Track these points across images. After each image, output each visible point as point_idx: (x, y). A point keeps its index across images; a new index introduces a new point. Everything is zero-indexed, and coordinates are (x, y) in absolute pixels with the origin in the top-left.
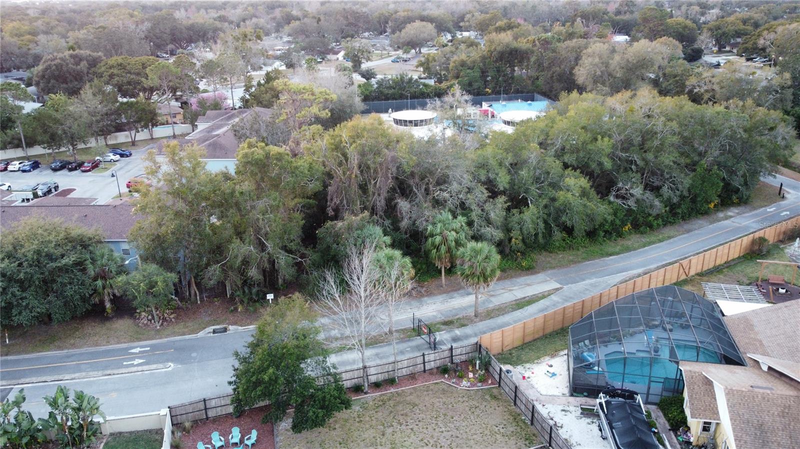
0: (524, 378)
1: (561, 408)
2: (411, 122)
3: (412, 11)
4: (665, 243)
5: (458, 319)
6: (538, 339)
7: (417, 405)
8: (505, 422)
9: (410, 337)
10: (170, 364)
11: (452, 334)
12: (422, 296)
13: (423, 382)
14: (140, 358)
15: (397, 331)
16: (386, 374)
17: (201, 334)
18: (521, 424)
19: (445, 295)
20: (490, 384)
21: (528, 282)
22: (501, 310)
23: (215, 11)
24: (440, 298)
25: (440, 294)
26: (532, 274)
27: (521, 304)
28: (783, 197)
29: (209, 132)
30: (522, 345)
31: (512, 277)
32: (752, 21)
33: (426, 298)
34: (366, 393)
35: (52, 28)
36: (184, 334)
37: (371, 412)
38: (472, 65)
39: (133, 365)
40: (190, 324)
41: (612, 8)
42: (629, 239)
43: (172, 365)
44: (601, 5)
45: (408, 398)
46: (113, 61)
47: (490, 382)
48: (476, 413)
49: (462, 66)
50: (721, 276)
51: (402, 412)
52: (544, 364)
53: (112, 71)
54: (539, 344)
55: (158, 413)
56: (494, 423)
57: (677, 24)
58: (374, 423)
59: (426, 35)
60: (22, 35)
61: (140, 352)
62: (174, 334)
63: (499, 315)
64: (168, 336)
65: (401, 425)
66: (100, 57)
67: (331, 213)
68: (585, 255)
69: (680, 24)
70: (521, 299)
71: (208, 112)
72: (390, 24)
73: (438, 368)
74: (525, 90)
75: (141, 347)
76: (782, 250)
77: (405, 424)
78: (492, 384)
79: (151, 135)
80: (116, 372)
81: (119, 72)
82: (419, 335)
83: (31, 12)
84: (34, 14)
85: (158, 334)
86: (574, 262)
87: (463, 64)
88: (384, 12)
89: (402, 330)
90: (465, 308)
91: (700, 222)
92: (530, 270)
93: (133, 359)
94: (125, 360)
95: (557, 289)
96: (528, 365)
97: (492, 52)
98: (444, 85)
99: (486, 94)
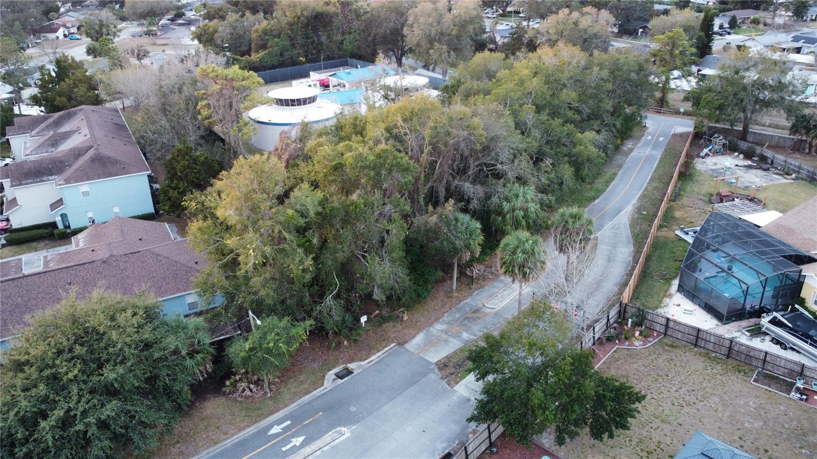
4: (616, 180)
10: (340, 428)
12: (497, 276)
13: (604, 354)
14: (293, 437)
17: (329, 384)
18: (719, 360)
27: (584, 260)
28: (645, 126)
36: (308, 392)
39: (298, 447)
40: (302, 378)
43: (344, 429)
47: (655, 335)
50: (686, 198)
52: (672, 305)
61: (285, 429)
62: (296, 396)
63: (582, 274)
64: (291, 400)
75: (278, 423)
76: (695, 168)
78: (658, 336)
85: (278, 402)
93: (288, 440)
94: (279, 445)
97: (299, 18)
98: (255, 57)
99: (300, 63)
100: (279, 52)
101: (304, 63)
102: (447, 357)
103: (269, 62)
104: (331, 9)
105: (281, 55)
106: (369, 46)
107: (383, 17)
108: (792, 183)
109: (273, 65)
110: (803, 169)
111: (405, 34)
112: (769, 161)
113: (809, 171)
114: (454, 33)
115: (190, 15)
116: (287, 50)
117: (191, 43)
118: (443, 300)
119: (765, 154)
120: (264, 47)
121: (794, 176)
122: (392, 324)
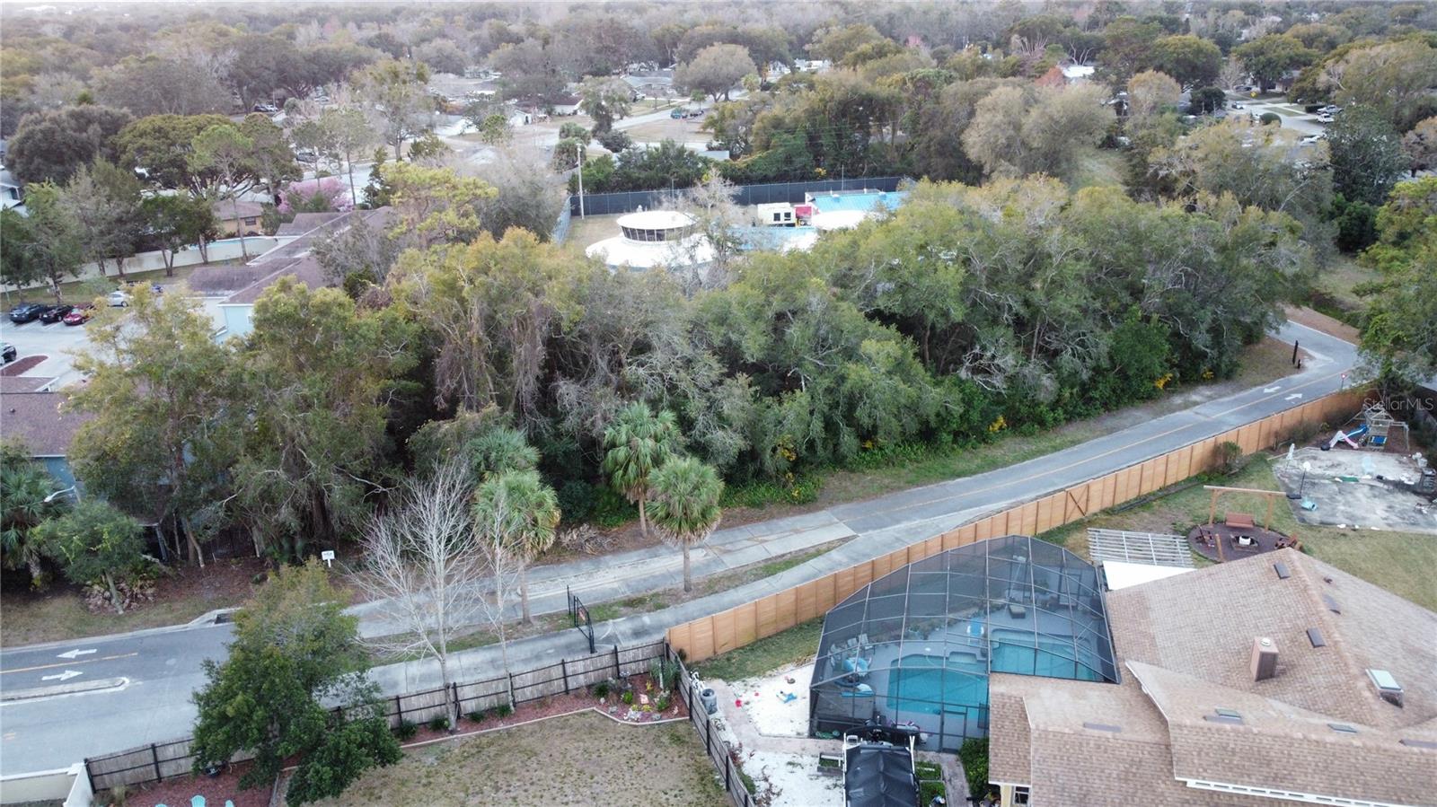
0: (738, 703)
1: (788, 758)
2: (651, 232)
3: (722, 24)
4: (1061, 453)
5: (653, 595)
6: (786, 631)
7: (536, 754)
8: (682, 786)
9: (559, 628)
10: (124, 679)
11: (636, 624)
12: (603, 553)
13: (559, 712)
14: (73, 668)
15: (540, 618)
16: (494, 698)
17: (195, 624)
18: (710, 789)
19: (643, 551)
20: (676, 716)
21: (798, 526)
22: (735, 579)
23: (375, 25)
24: (634, 556)
25: (637, 548)
26: (809, 511)
27: (772, 567)
28: (1299, 366)
29: (289, 253)
30: (754, 643)
31: (772, 517)
32: (1325, 39)
33: (608, 557)
34: (452, 733)
35: (71, 60)
36: (164, 624)
37: (452, 768)
38: (792, 125)
39: (58, 682)
40: (178, 605)
41: (1083, 15)
42: (1000, 446)
43: (127, 680)
44: (1062, 9)
45: (524, 742)
46: (145, 124)
47: (676, 711)
48: (636, 769)
49: (775, 127)
50: (1146, 514)
51: (506, 768)
52: (782, 678)
53: (143, 141)
54: (783, 641)
55: (64, 770)
56: (663, 787)
57: (1185, 46)
58: (449, 788)
59: (731, 69)
60: (15, 74)
61: (78, 658)
62: (147, 624)
63: (729, 587)
64: (134, 627)
65: (497, 789)
66: (125, 116)
67: (442, 404)
68: (912, 476)
69: (1189, 46)
70: (776, 557)
71: (299, 216)
72: (681, 46)
73: (589, 687)
74: (889, 170)
75: (81, 648)
76: (1269, 465)
77: (505, 788)
78: (680, 714)
79: (205, 257)
80: (23, 694)
81: (156, 143)
82: (577, 625)
83: (49, 31)
84: (55, 32)
85: (118, 623)
86: (890, 489)
87: (777, 123)
88: (672, 26)
89: (550, 616)
90: (672, 575)
91: (1138, 413)
92: (807, 503)
93: (62, 670)
94: (47, 672)
95: (845, 540)
96: (752, 680)
100: (783, 156)
101: (823, 178)
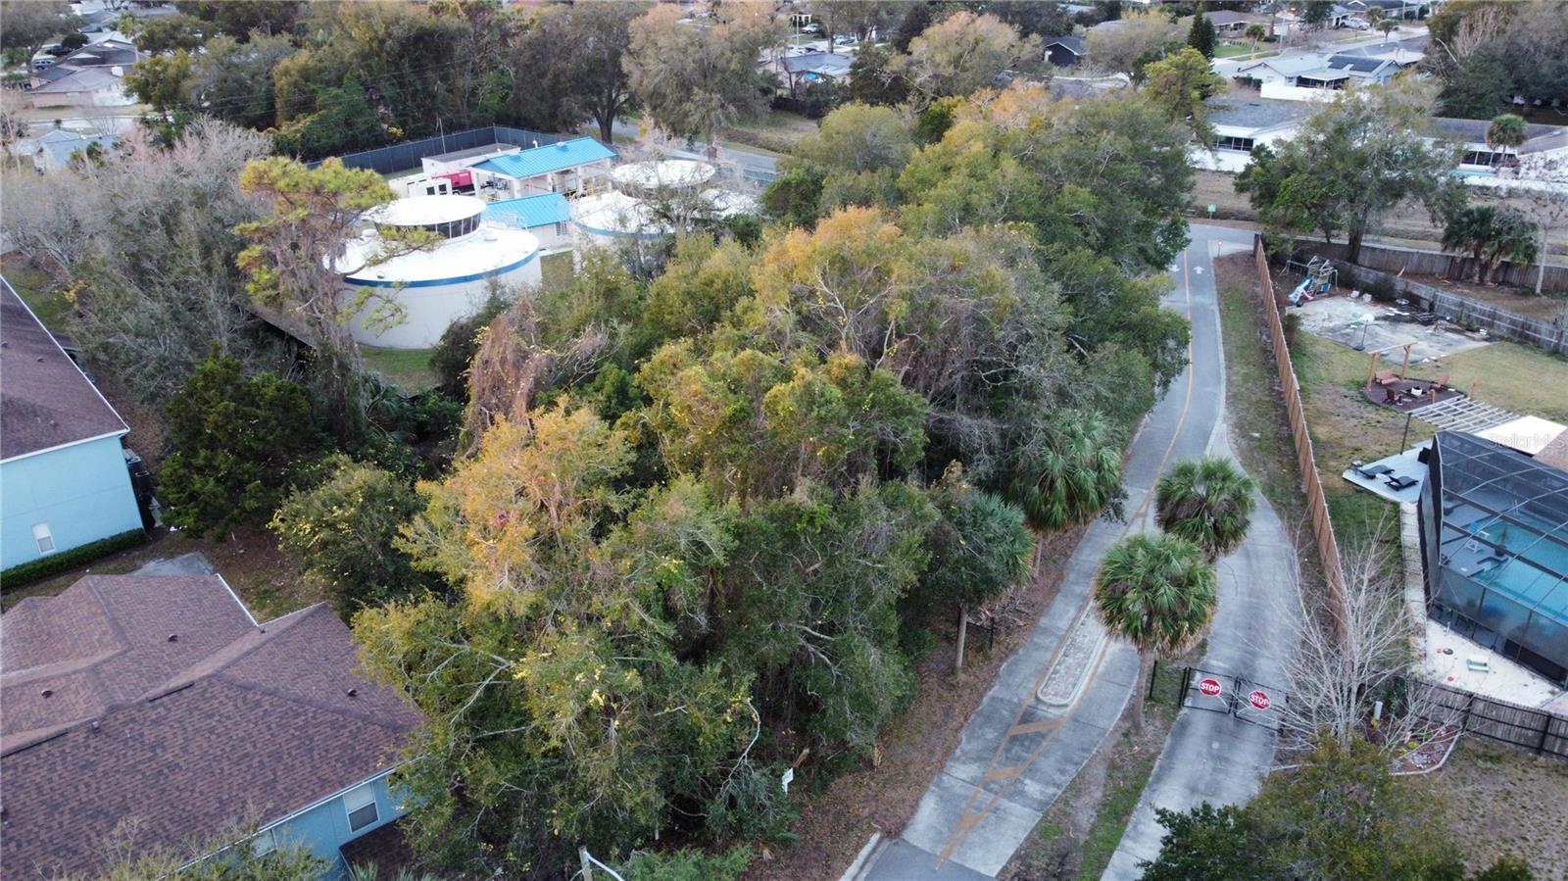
9: (1171, 717)
12: (1030, 617)
19: (1060, 598)
20: (1449, 737)
47: (1443, 733)
97: (382, 42)
98: (289, 130)
99: (392, 140)
100: (342, 117)
101: (400, 140)
102: (1017, 856)
103: (323, 141)
104: (448, 21)
105: (348, 123)
106: (542, 99)
107: (571, 37)
108: (1487, 348)
109: (334, 145)
110: (1500, 318)
111: (625, 72)
112: (1425, 305)
113: (1513, 322)
114: (733, 66)
115: (102, 40)
116: (361, 113)
117: (125, 101)
118: (940, 696)
119: (1415, 292)
120: (306, 106)
121: (1483, 332)
122: (849, 779)
